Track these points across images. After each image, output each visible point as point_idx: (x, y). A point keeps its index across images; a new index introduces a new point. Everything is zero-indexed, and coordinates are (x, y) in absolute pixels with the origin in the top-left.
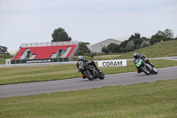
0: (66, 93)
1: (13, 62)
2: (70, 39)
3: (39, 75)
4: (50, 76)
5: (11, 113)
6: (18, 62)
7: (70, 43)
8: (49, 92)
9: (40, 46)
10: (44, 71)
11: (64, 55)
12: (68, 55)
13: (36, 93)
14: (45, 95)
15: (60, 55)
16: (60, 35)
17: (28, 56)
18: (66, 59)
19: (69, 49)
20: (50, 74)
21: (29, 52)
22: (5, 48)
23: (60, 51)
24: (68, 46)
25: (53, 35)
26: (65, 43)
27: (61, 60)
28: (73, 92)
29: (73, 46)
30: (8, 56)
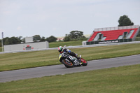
0: (130, 66)
1: (88, 43)
2: (132, 24)
3: (109, 53)
4: (117, 54)
5: (87, 84)
6: (92, 43)
7: (133, 27)
8: (117, 66)
9: (109, 30)
10: (112, 50)
11: (128, 37)
12: (132, 37)
13: (107, 67)
14: (114, 69)
15: (125, 36)
16: (124, 21)
17: (100, 38)
18: (130, 40)
19: (132, 32)
20: (117, 52)
21: (100, 35)
22: (82, 33)
23: (125, 33)
24: (131, 30)
25: (119, 21)
26: (129, 27)
27: (126, 41)
28: (136, 66)
29: (135, 29)
30: (84, 38)
